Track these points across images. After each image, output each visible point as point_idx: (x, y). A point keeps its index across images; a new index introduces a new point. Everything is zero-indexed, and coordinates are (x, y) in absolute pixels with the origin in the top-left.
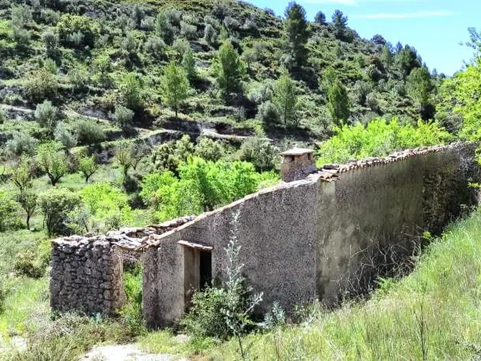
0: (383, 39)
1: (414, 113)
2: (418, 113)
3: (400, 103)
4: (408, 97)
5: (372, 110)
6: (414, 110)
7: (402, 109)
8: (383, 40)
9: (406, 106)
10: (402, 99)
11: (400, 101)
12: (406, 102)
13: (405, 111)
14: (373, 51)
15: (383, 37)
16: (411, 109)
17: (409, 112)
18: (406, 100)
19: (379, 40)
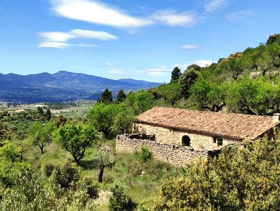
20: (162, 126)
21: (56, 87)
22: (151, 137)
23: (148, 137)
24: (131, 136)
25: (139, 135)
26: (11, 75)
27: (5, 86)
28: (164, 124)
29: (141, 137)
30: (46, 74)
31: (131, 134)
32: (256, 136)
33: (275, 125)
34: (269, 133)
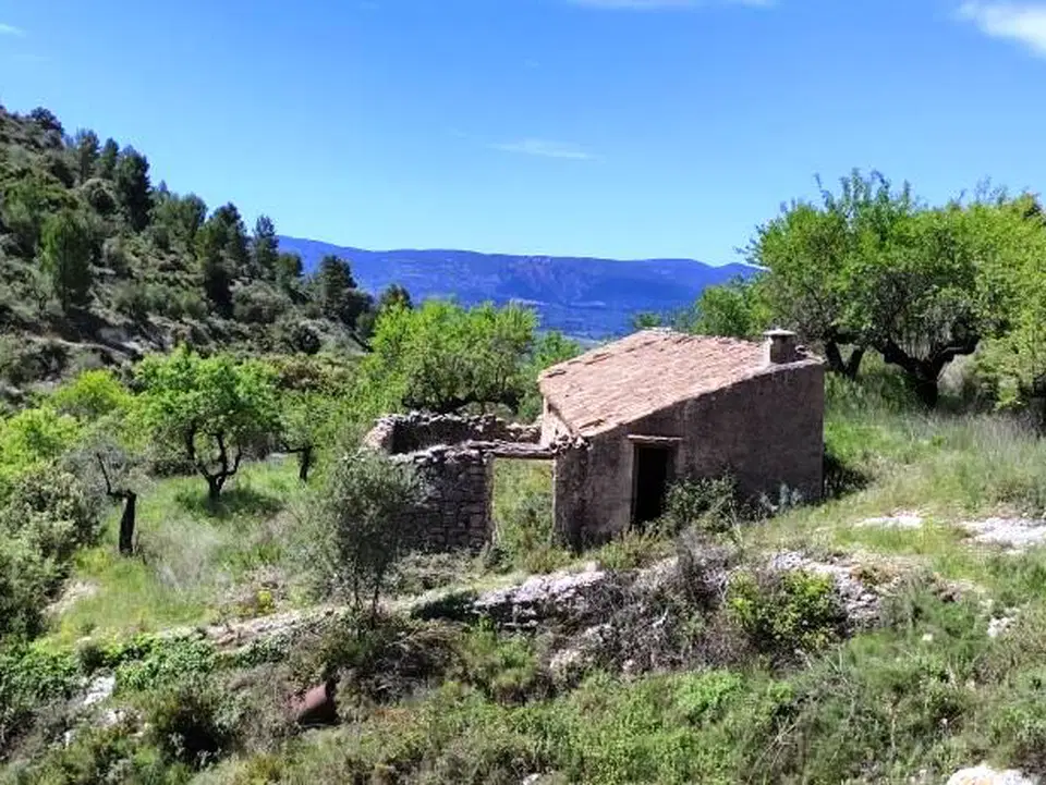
0: (53, 118)
1: (191, 283)
2: (199, 286)
3: (162, 262)
4: (174, 252)
5: (117, 275)
6: (191, 277)
7: (169, 275)
8: (53, 122)
9: (174, 270)
10: (164, 255)
11: (162, 259)
12: (174, 262)
13: (175, 279)
14: (42, 143)
15: (53, 113)
16: (186, 276)
17: (184, 283)
18: (173, 257)
19: (45, 120)
22: (522, 438)
23: (512, 435)
32: (611, 424)
33: (734, 385)
34: (690, 415)
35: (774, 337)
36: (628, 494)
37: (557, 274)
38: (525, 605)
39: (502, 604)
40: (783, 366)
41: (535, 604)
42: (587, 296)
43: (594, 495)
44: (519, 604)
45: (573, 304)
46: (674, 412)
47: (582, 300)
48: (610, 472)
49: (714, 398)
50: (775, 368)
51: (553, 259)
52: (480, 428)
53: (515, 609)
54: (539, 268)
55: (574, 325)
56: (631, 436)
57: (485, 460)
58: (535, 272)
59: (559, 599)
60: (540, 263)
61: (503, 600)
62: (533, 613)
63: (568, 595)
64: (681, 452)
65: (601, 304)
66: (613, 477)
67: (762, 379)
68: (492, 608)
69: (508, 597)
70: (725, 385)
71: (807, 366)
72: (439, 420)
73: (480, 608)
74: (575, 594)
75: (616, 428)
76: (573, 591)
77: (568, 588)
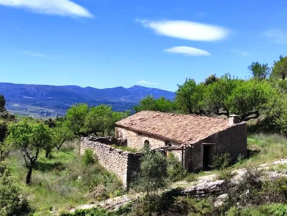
20: (131, 130)
21: (130, 101)
22: (122, 142)
23: (119, 141)
24: (97, 139)
25: (108, 139)
26: (89, 88)
27: (82, 99)
28: (132, 128)
29: (110, 141)
30: (121, 88)
31: (98, 137)
32: (198, 140)
33: (227, 129)
34: (217, 137)
35: (234, 117)
36: (202, 158)
37: (38, 90)
38: (201, 190)
39: (194, 191)
40: (238, 124)
41: (204, 190)
42: (47, 96)
43: (194, 159)
44: (199, 190)
45: (43, 98)
46: (213, 137)
47: (45, 97)
48: (198, 153)
49: (222, 133)
50: (235, 125)
51: (36, 85)
52: (110, 140)
53: (197, 192)
54: (32, 88)
55: (44, 104)
56: (203, 143)
57: (165, 152)
58: (31, 89)
59: (211, 188)
60: (33, 87)
61: (194, 189)
62: (204, 192)
63: (214, 187)
64: (215, 147)
65: (51, 98)
66: (199, 154)
67: (233, 127)
68: (190, 192)
69: (195, 189)
70: (224, 129)
71: (244, 124)
72: (99, 138)
73: (187, 192)
74: (216, 187)
75: (199, 142)
76: (216, 186)
77: (214, 185)
